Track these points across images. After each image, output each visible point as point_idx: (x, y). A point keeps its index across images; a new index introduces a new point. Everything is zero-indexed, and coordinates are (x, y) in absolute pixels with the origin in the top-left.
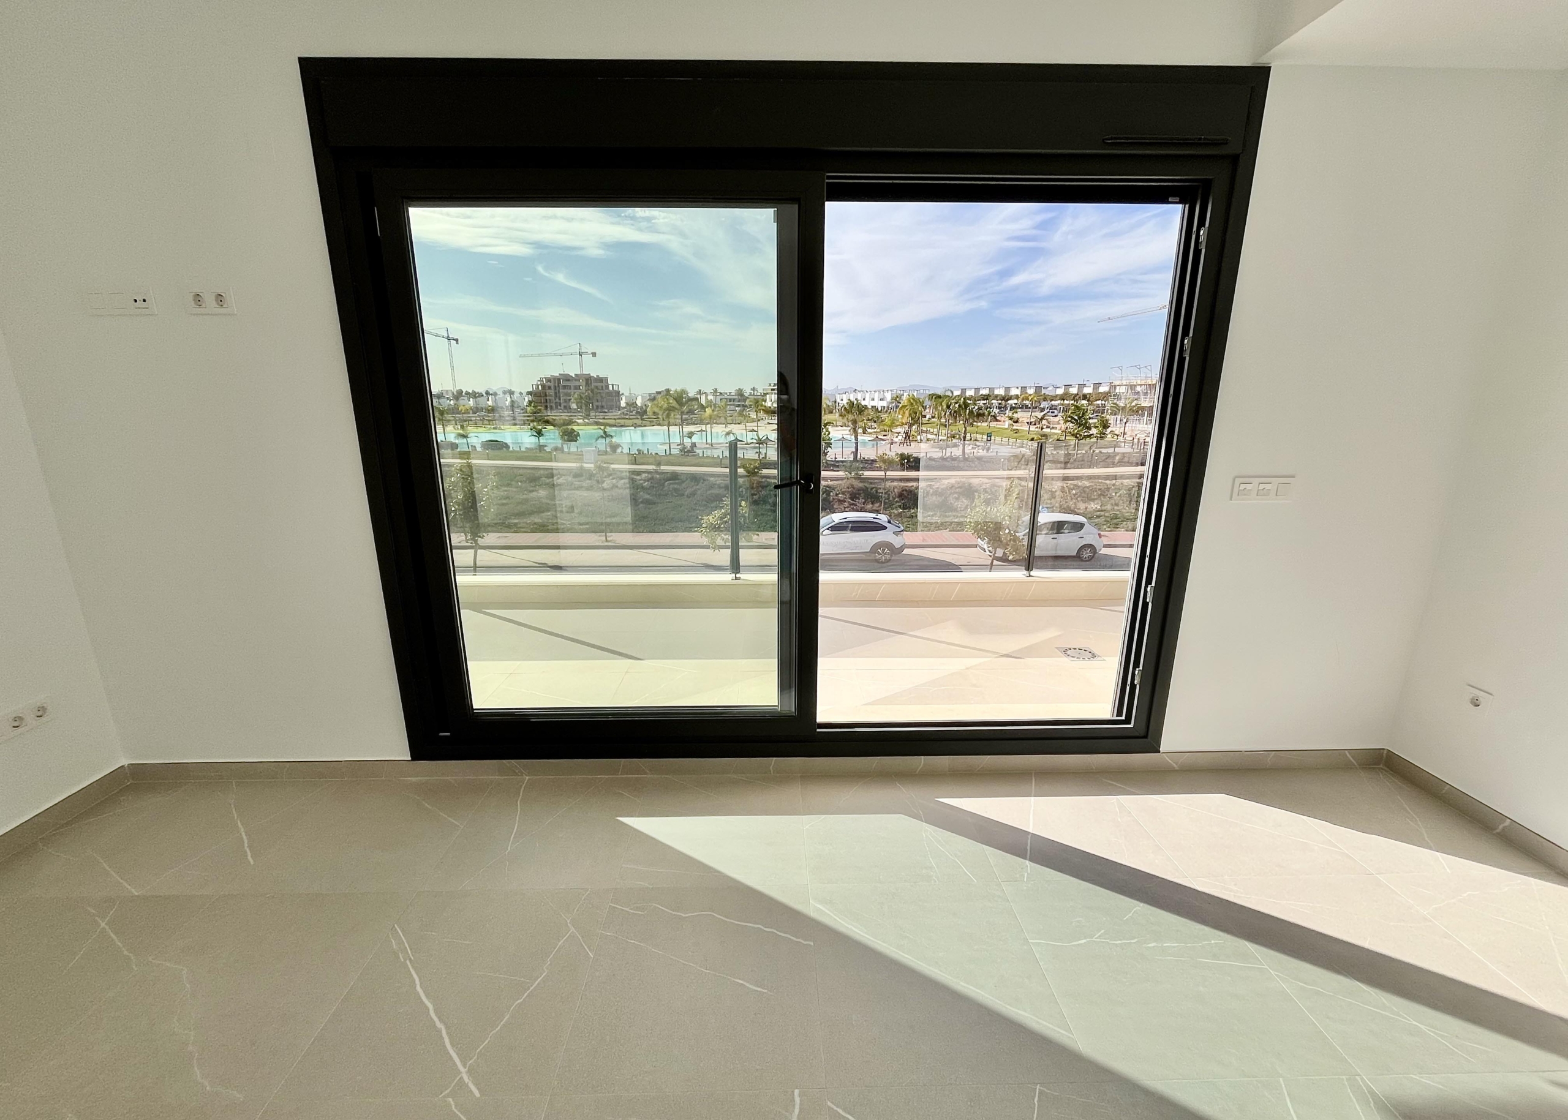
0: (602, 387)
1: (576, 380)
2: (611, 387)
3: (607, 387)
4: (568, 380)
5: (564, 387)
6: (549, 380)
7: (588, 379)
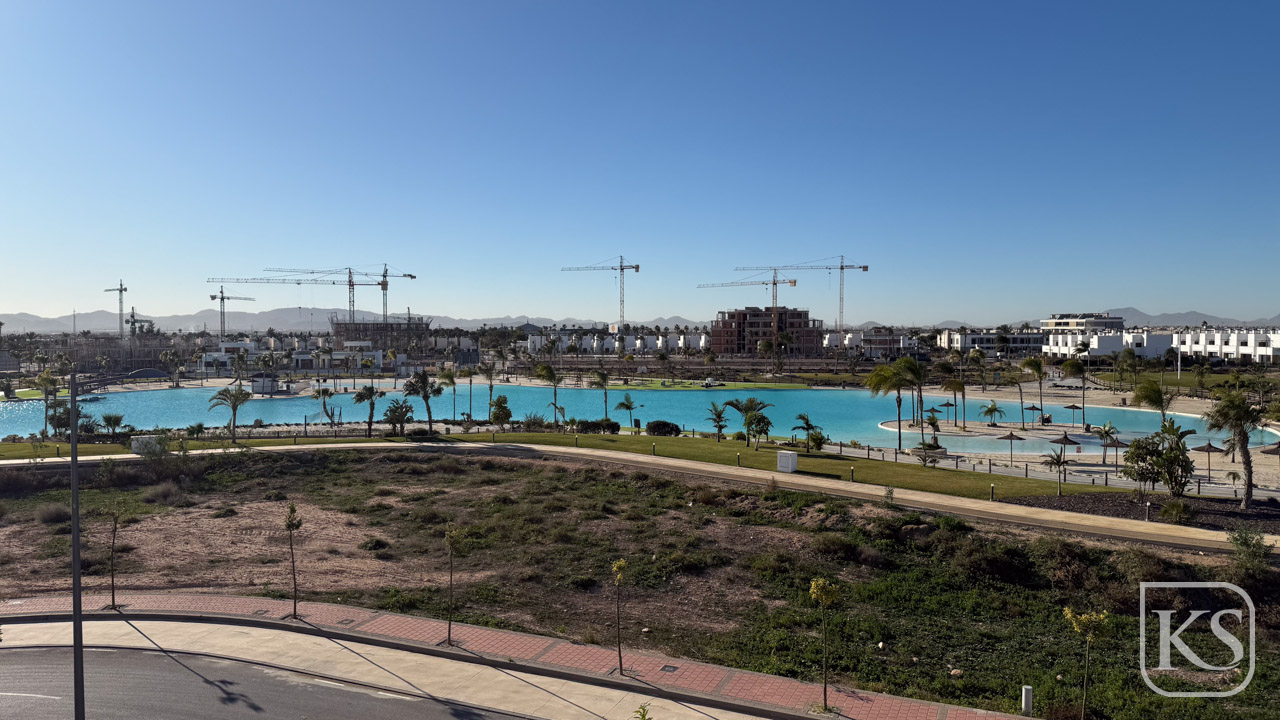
0: (800, 324)
1: (766, 315)
2: (811, 323)
3: (807, 324)
4: (757, 315)
5: (751, 325)
6: (732, 315)
7: (783, 313)
